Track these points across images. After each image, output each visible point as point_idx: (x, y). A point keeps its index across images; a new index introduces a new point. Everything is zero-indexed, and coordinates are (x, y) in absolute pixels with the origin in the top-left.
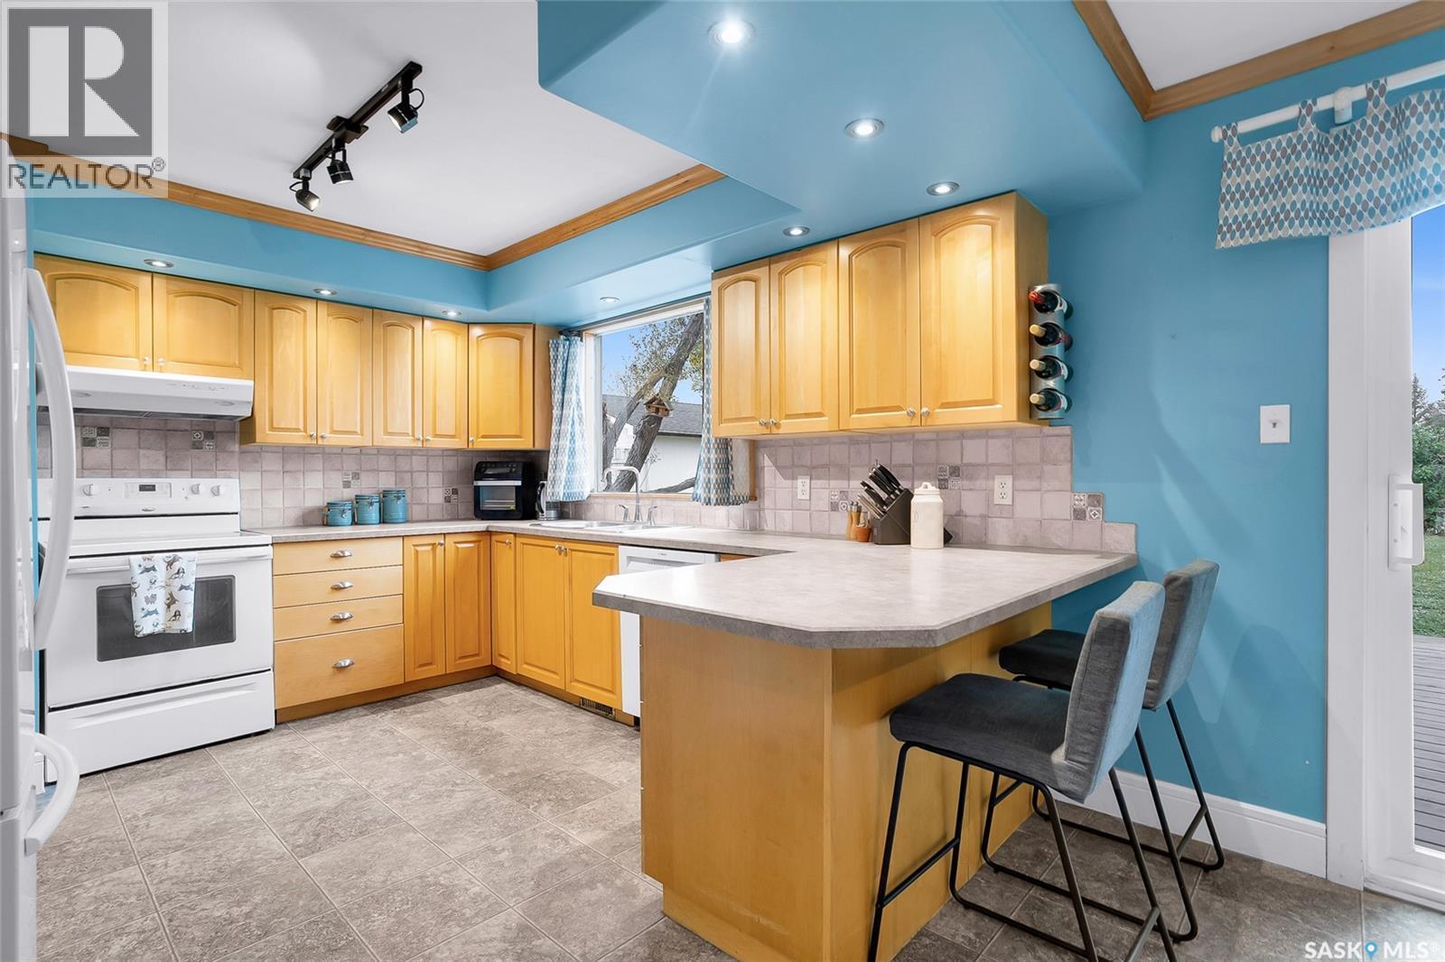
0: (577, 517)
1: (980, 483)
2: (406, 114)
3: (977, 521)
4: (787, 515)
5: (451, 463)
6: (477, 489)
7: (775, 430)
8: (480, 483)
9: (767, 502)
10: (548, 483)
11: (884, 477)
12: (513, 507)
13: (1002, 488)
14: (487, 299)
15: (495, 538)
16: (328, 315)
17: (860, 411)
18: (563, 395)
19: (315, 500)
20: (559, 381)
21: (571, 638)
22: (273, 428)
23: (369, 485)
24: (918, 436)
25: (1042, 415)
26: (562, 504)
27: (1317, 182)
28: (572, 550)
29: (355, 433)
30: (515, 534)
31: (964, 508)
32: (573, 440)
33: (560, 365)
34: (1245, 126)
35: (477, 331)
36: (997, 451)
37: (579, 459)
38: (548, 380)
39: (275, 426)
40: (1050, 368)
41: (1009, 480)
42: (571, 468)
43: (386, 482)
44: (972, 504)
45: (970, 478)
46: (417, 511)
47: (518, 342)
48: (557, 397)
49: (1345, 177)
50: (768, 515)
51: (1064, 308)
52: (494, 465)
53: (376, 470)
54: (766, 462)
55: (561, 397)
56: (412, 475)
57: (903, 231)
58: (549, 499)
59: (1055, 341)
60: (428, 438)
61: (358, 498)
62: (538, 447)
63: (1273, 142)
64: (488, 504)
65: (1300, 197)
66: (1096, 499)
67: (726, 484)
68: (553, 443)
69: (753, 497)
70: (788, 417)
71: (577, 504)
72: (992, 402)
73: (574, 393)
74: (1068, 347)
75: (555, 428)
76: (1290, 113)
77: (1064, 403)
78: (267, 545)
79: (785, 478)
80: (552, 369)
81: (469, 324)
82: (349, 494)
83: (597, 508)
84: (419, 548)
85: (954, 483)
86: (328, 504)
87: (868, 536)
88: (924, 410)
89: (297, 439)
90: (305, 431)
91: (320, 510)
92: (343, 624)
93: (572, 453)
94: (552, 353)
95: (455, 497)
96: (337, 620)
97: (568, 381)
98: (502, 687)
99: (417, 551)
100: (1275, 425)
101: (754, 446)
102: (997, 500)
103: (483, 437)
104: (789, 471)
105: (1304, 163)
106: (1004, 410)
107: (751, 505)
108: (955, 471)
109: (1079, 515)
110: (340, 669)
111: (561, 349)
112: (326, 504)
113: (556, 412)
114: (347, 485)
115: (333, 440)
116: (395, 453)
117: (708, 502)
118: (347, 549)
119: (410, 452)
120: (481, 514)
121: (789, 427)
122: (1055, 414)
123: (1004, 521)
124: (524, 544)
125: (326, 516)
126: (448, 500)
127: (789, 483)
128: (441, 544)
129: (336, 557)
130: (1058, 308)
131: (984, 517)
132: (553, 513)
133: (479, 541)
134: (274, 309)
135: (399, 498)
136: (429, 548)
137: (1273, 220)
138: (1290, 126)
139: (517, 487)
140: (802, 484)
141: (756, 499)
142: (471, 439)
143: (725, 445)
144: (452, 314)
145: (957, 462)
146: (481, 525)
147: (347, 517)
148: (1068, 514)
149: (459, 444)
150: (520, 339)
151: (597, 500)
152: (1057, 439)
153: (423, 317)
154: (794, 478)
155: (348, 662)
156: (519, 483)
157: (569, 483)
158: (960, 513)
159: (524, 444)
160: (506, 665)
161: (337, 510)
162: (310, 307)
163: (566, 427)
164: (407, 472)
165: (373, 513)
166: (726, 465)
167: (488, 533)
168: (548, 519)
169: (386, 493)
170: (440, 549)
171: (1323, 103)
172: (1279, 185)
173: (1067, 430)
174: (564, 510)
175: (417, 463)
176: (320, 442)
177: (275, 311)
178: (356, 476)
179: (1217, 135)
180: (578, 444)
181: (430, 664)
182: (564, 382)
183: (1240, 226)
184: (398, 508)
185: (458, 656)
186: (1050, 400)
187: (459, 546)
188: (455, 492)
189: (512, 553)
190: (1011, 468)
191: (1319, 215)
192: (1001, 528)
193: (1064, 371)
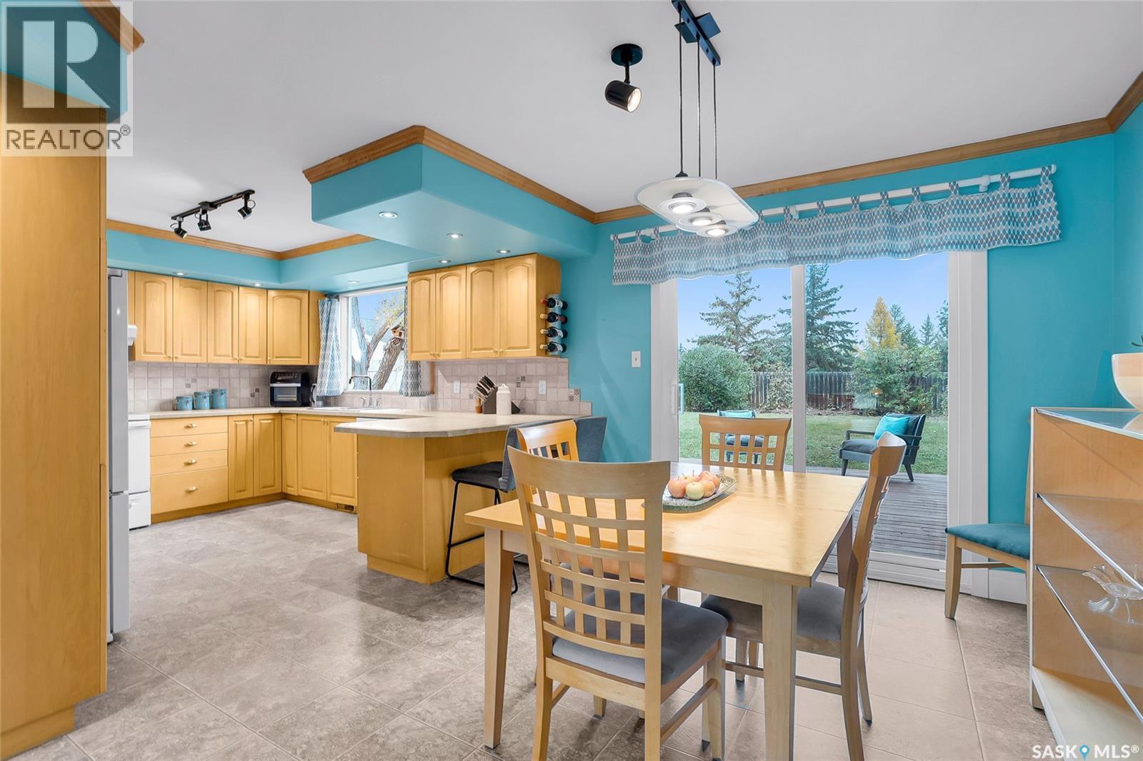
0: (336, 405)
1: (534, 384)
2: (246, 211)
3: (532, 403)
4: (450, 402)
5: (255, 373)
6: (272, 389)
7: (438, 358)
8: (275, 385)
9: (440, 395)
10: (317, 385)
11: (487, 382)
12: (295, 399)
13: (542, 385)
14: (280, 276)
15: (284, 417)
16: (180, 285)
17: (475, 350)
18: (327, 333)
19: (169, 395)
20: (324, 325)
21: (331, 471)
22: (145, 352)
23: (203, 386)
24: (508, 361)
25: (550, 353)
26: (327, 397)
27: (642, 263)
28: (331, 422)
29: (196, 355)
30: (297, 415)
31: (527, 396)
32: (333, 359)
33: (325, 315)
34: (621, 236)
35: (272, 293)
36: (535, 369)
37: (337, 371)
38: (318, 323)
39: (147, 351)
40: (553, 332)
41: (544, 383)
42: (332, 376)
43: (214, 384)
44: (530, 395)
45: (530, 382)
46: (233, 402)
47: (298, 301)
48: (323, 334)
49: (650, 262)
50: (440, 402)
51: (561, 304)
52: (284, 374)
53: (205, 377)
54: (439, 373)
55: (325, 334)
56: (230, 380)
57: (494, 265)
58: (318, 395)
59: (554, 320)
60: (242, 358)
61: (196, 394)
62: (311, 363)
63: (629, 244)
64: (279, 398)
65: (636, 268)
66: (578, 392)
67: (416, 385)
68: (321, 361)
69: (432, 392)
70: (443, 351)
71: (335, 397)
72: (528, 348)
73: (334, 332)
74: (562, 323)
75: (321, 352)
76: (633, 234)
77: (560, 348)
78: (147, 420)
79: (448, 381)
80: (320, 317)
81: (267, 289)
82: (190, 391)
83: (348, 400)
84: (237, 423)
85: (523, 384)
86: (177, 398)
87: (480, 410)
88: (501, 350)
89: (161, 358)
90: (166, 353)
91: (172, 401)
92: (192, 466)
93: (333, 368)
94: (320, 308)
95: (257, 393)
96: (188, 464)
97: (330, 325)
98: (289, 504)
99: (236, 425)
100: (637, 360)
101: (433, 365)
102: (540, 392)
103: (277, 357)
104: (450, 378)
105: (637, 255)
106: (531, 351)
107: (431, 396)
108: (523, 379)
109: (571, 399)
110: (189, 492)
111: (326, 306)
112: (175, 398)
113: (322, 343)
114: (188, 386)
115: (183, 359)
116: (219, 367)
117: (407, 395)
118: (194, 423)
119: (229, 366)
120: (274, 403)
121: (444, 356)
122: (556, 353)
123: (543, 402)
124: (303, 420)
125: (176, 405)
126: (252, 395)
127: (450, 384)
128: (251, 421)
129: (188, 427)
130: (556, 305)
131: (535, 400)
132: (320, 403)
133: (274, 419)
134: (146, 282)
135: (222, 394)
136: (244, 423)
137: (628, 276)
138: (633, 239)
139: (298, 387)
140: (457, 385)
141: (434, 393)
142: (269, 358)
143: (416, 365)
144: (258, 285)
145: (524, 375)
146: (276, 410)
147: (190, 405)
148: (567, 399)
149: (261, 361)
150: (300, 299)
151: (348, 395)
152: (556, 364)
153: (239, 286)
154: (452, 382)
155: (194, 488)
156: (299, 385)
157: (330, 384)
158: (525, 399)
159: (303, 361)
160: (291, 491)
161: (183, 401)
162: (169, 281)
163: (329, 352)
164: (226, 378)
165: (206, 403)
166: (417, 375)
167: (280, 414)
168: (318, 406)
169: (213, 391)
170: (250, 423)
171: (643, 233)
172: (631, 263)
173: (566, 360)
174: (326, 401)
175: (233, 372)
176: (175, 361)
177: (147, 284)
178: (194, 380)
179: (612, 238)
180: (336, 362)
181: (244, 491)
182: (328, 325)
183: (619, 277)
184: (222, 400)
185: (261, 486)
186: (552, 347)
187: (262, 422)
188: (257, 390)
189: (295, 425)
190: (546, 377)
191: (643, 276)
192: (542, 406)
193: (561, 334)
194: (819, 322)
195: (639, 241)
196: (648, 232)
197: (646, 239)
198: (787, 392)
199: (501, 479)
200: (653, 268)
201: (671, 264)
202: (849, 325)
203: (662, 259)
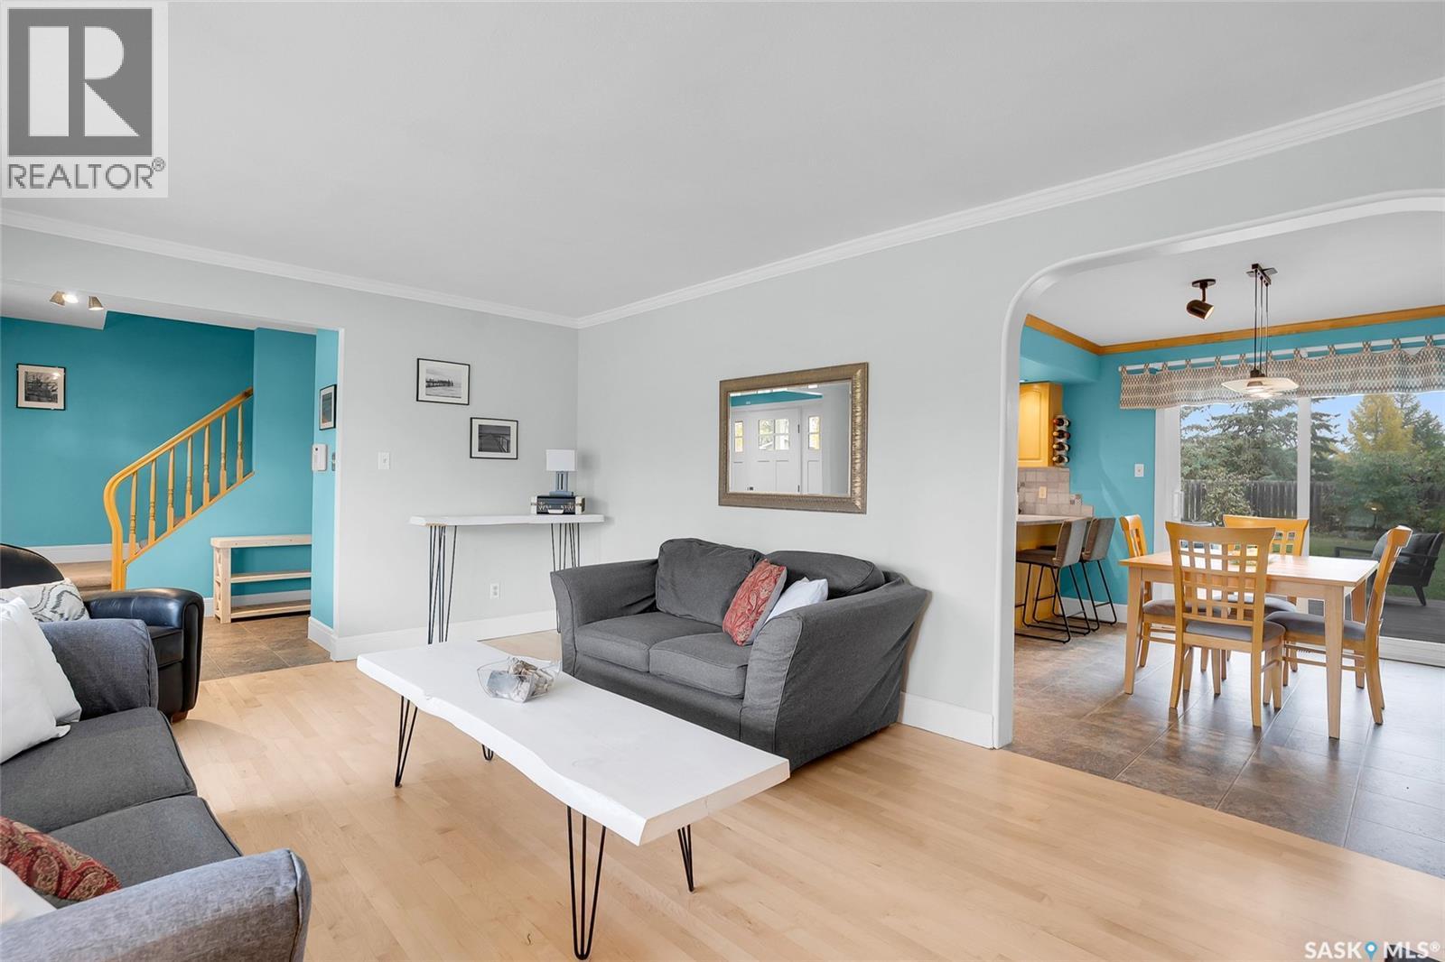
1: (1032, 490)
3: (1032, 505)
13: (1042, 492)
25: (1057, 464)
27: (1149, 390)
31: (1026, 500)
34: (1129, 368)
36: (1041, 477)
40: (1061, 447)
41: (1045, 489)
44: (1029, 498)
45: (1029, 487)
49: (1158, 390)
51: (1067, 423)
59: (1063, 437)
63: (1137, 375)
65: (1144, 396)
66: (1078, 496)
72: (1039, 459)
74: (1068, 439)
76: (1142, 366)
77: (1066, 460)
100: (1139, 471)
102: (1040, 496)
105: (1145, 384)
106: (1043, 462)
108: (1022, 484)
109: (1072, 502)
122: (1062, 464)
130: (1065, 424)
131: (1034, 503)
137: (1136, 402)
138: (1141, 371)
145: (1024, 480)
148: (1068, 502)
152: (1063, 472)
158: (1024, 502)
171: (1151, 366)
172: (1138, 390)
173: (1068, 469)
179: (1120, 369)
183: (1127, 402)
186: (1061, 459)
190: (1044, 484)
191: (1151, 402)
192: (1041, 507)
193: (1067, 448)
194: (1275, 414)
195: (1147, 373)
196: (1158, 366)
197: (1153, 371)
198: (1233, 506)
199: (1054, 559)
200: (1160, 395)
201: (1180, 393)
202: (1324, 418)
203: (1171, 388)
